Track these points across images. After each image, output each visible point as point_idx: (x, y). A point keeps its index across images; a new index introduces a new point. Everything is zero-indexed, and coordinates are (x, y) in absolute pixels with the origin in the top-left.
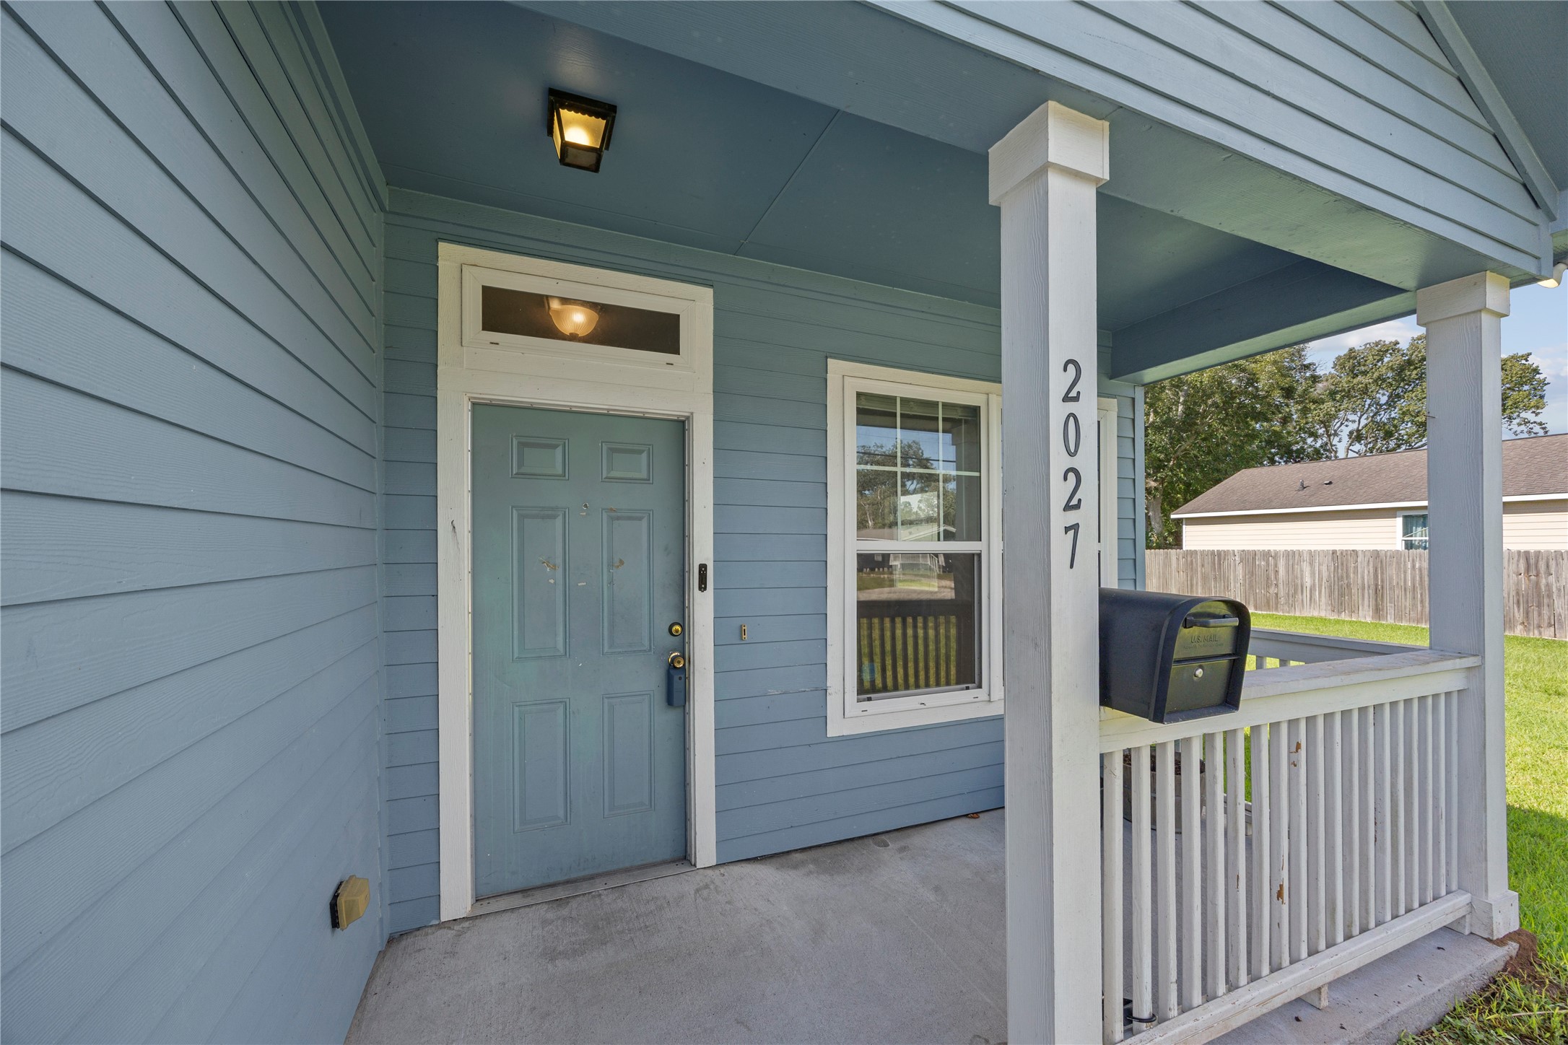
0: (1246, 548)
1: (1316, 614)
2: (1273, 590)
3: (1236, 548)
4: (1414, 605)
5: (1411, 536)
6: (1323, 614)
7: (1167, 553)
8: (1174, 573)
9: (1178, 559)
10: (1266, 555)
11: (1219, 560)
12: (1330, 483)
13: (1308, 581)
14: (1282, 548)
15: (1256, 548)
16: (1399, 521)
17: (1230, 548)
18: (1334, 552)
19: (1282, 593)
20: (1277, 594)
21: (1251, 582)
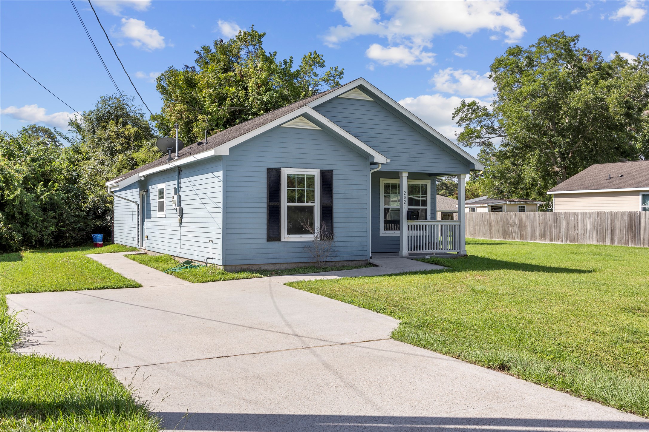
0: (566, 211)
1: (591, 243)
2: (576, 232)
3: (563, 211)
4: (623, 237)
5: (646, 205)
6: (594, 243)
7: (534, 214)
8: (538, 224)
9: (539, 217)
10: (575, 214)
11: (556, 217)
12: (622, 176)
13: (589, 228)
14: (580, 211)
15: (570, 211)
16: (640, 197)
17: (560, 211)
18: (598, 213)
19: (580, 234)
20: (578, 234)
21: (568, 228)
